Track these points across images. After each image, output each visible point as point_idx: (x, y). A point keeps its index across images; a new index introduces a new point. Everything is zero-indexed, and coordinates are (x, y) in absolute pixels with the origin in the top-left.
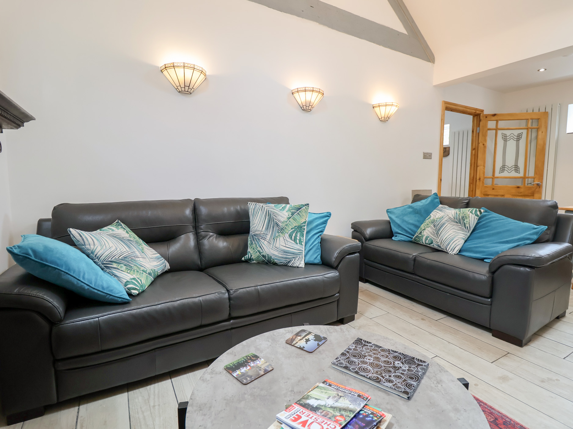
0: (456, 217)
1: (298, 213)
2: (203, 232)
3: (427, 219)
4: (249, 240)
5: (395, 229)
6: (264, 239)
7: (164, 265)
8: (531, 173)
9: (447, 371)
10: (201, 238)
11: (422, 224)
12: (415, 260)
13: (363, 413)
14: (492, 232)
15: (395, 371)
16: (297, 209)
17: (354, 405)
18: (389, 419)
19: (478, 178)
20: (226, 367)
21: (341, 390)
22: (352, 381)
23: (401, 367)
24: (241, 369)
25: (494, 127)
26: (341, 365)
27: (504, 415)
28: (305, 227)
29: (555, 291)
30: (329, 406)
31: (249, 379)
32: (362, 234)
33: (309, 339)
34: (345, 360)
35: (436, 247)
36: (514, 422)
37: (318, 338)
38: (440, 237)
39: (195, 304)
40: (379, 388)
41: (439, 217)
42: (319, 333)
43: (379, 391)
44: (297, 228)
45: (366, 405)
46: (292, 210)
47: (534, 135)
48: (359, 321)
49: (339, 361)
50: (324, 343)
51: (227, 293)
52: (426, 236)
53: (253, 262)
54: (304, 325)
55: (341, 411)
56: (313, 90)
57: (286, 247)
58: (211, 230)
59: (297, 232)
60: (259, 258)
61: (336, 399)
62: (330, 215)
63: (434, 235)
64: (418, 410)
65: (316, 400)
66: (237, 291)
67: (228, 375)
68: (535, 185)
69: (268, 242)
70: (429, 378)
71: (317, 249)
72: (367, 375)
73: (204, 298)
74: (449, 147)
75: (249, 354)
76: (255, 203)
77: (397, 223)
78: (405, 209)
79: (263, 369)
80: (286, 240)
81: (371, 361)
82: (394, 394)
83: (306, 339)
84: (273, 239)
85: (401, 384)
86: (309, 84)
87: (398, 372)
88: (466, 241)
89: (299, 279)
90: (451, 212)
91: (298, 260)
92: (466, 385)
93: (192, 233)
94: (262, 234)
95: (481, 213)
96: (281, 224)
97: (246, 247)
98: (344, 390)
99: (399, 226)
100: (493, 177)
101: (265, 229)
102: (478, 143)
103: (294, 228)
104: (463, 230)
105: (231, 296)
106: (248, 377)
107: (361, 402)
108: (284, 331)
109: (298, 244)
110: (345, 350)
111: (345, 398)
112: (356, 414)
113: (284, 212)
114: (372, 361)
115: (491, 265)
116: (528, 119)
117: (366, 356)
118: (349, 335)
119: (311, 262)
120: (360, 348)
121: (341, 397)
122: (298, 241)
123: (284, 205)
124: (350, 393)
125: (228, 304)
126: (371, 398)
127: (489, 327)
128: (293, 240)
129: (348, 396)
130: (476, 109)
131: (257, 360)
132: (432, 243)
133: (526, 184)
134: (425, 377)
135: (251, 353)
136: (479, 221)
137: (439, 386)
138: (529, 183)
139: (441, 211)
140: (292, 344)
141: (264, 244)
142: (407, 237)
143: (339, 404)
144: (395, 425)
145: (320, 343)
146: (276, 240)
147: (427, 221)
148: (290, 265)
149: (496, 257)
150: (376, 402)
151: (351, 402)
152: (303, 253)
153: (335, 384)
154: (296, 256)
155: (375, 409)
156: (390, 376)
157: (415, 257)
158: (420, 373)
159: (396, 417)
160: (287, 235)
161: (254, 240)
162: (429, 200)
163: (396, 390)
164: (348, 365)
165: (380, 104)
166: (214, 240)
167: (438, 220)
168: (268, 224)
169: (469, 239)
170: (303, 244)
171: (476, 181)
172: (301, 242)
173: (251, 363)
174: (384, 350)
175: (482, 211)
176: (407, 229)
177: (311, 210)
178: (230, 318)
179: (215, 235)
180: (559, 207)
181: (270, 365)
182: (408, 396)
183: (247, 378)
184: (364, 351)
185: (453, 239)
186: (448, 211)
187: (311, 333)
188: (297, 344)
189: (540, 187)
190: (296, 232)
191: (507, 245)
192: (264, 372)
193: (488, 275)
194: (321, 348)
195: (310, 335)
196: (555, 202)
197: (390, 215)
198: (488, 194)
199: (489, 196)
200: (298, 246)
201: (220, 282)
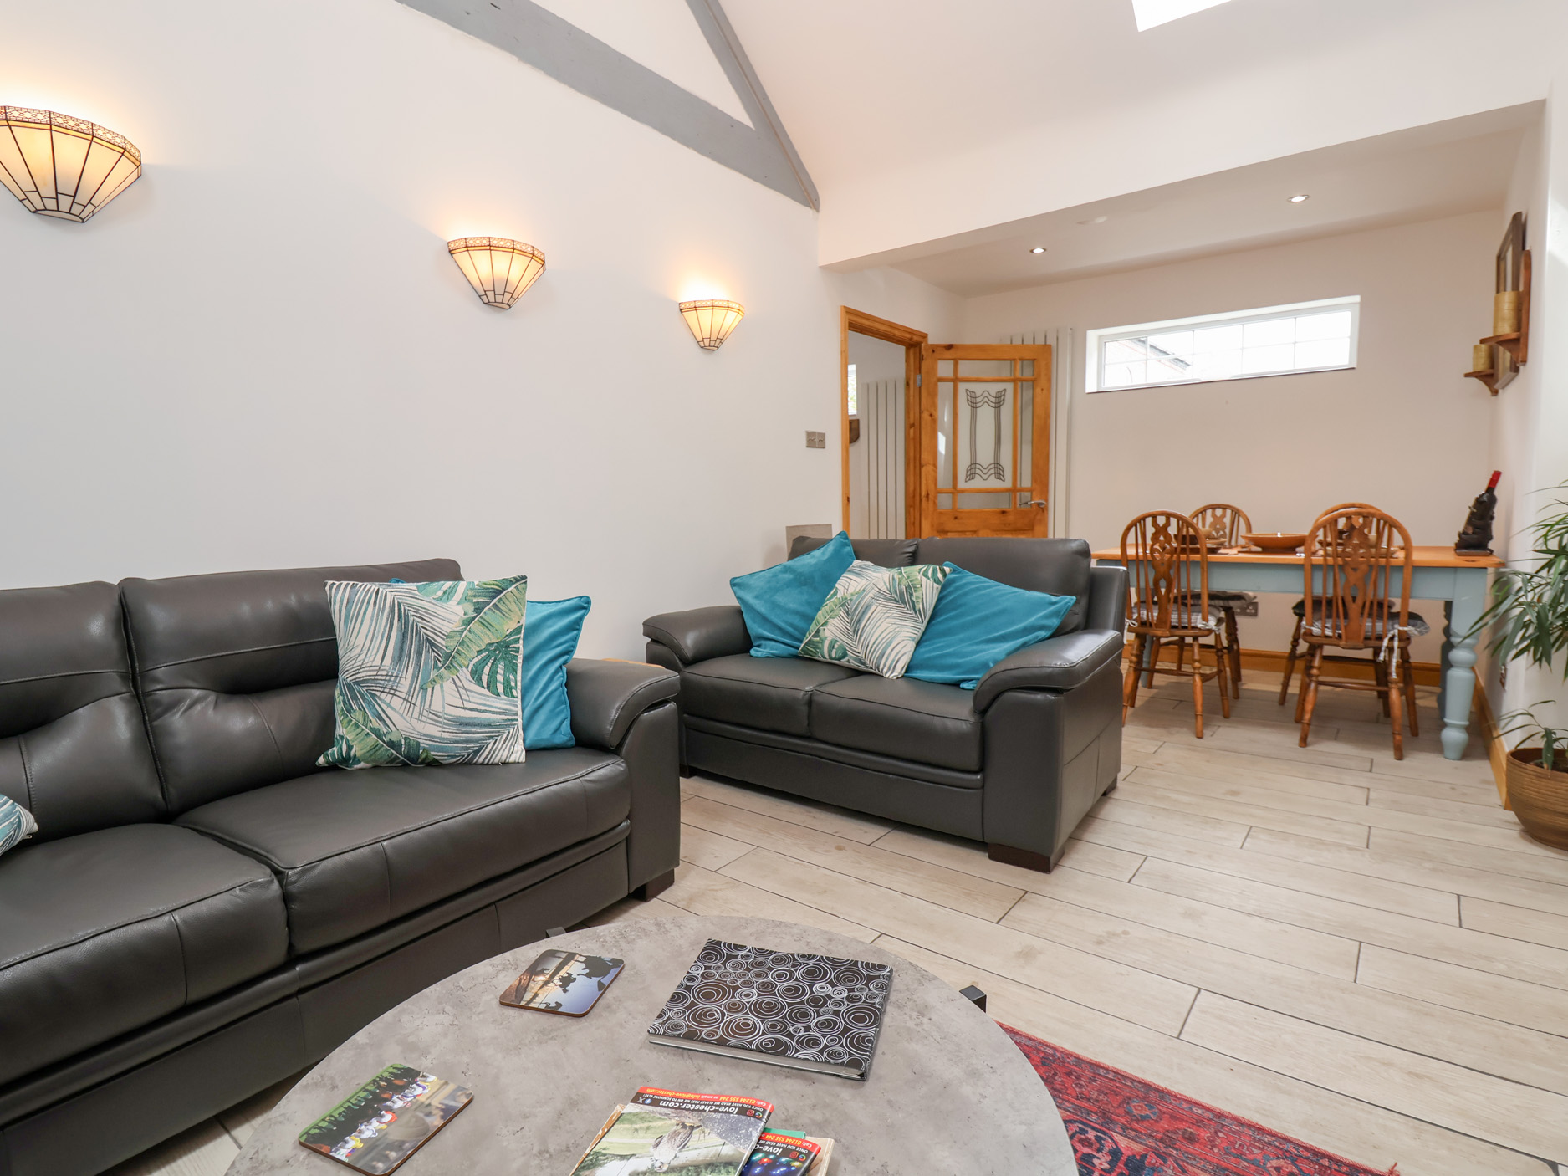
0: (894, 587)
1: (495, 604)
2: (164, 692)
3: (831, 598)
4: (338, 697)
5: (754, 628)
6: (392, 692)
7: (12, 823)
8: (1026, 481)
9: (935, 978)
10: (159, 710)
11: (818, 609)
12: (810, 702)
13: (761, 1160)
14: (969, 618)
15: (817, 1011)
16: (491, 594)
17: (733, 1144)
18: (827, 1152)
19: (924, 493)
20: (305, 1137)
21: (689, 1109)
22: (713, 1070)
23: (829, 996)
24: (363, 1127)
25: (950, 375)
26: (675, 1033)
27: (1040, 1043)
28: (520, 645)
29: (1098, 737)
30: (665, 1168)
31: (393, 1155)
32: (676, 649)
33: (570, 975)
34: (684, 1012)
35: (854, 664)
36: (1061, 1052)
37: (596, 967)
38: (863, 639)
39: (156, 940)
40: (784, 1069)
41: (857, 591)
42: (596, 951)
43: (787, 1077)
44: (495, 650)
45: (765, 1131)
46: (475, 596)
47: (1028, 395)
48: (686, 883)
49: (667, 1020)
50: (615, 978)
51: (276, 881)
52: (829, 639)
53: (355, 767)
54: (548, 937)
55: (701, 1171)
56: (514, 249)
57: (467, 709)
58: (194, 680)
59: (494, 661)
60: (378, 753)
61: (679, 1140)
62: (588, 602)
63: (847, 635)
64: (889, 1102)
65: (624, 1162)
66: (314, 866)
67: (317, 1161)
68: (1035, 507)
69: (404, 699)
70: (899, 1007)
71: (559, 703)
72: (751, 1042)
73: (189, 910)
74: (858, 420)
75: (381, 1070)
76: (351, 583)
77: (758, 613)
78: (775, 576)
79: (437, 1108)
80: (464, 688)
81: (752, 999)
82: (824, 1076)
83: (562, 979)
84: (421, 688)
85: (839, 1042)
86: (501, 232)
87: (825, 1012)
88: (918, 645)
89: (514, 799)
90: (882, 577)
91: (504, 743)
92: (981, 1003)
93: (120, 699)
94: (383, 678)
95: (945, 575)
96: (443, 642)
97: (328, 722)
98: (697, 1107)
99: (765, 620)
100: (955, 491)
101: (393, 660)
102: (921, 412)
103: (485, 650)
104: (910, 619)
105: (293, 889)
106: (391, 1150)
107: (751, 1129)
108: (490, 969)
109: (503, 696)
110: (678, 984)
111: (706, 1130)
112: (744, 1166)
113: (452, 604)
114: (755, 998)
115: (977, 695)
116: (1014, 360)
117: (738, 988)
118: (682, 937)
119: (543, 744)
120: (719, 967)
121: (692, 1128)
122: (500, 688)
123: (449, 584)
124: (715, 1111)
125: (281, 918)
126: (773, 1108)
127: (981, 840)
128: (485, 686)
129: (711, 1119)
130: (912, 332)
131: (414, 1085)
132: (845, 655)
133: (1018, 506)
134: (889, 1008)
135: (388, 1064)
136: (941, 595)
137: (925, 1020)
138: (1023, 501)
139: (858, 574)
140: (523, 1003)
141: (392, 708)
142: (787, 647)
143: (690, 1152)
144: (844, 1164)
145: (606, 980)
146: (430, 690)
147: (830, 603)
148: (481, 760)
149: (987, 677)
150: (783, 1113)
151: (725, 1138)
152: (517, 720)
153: (670, 1094)
154: (499, 732)
155: (790, 1138)
156: (808, 1029)
157: (811, 695)
158: (877, 1001)
159: (842, 1140)
160: (465, 674)
161: (355, 698)
162: (829, 549)
163: (829, 1063)
164: (695, 1026)
165: (698, 304)
166: (210, 712)
167: (854, 597)
168: (399, 645)
169: (924, 638)
170: (515, 693)
171: (921, 500)
172: (511, 689)
173: (395, 1098)
174: (782, 959)
175: (947, 569)
176: (783, 625)
177: (532, 594)
178: (293, 959)
179: (212, 697)
180: (1092, 553)
181: (460, 1088)
182: (859, 1073)
183: (387, 1152)
184: (728, 973)
185: (890, 643)
186: (874, 574)
187: (575, 954)
188: (538, 1000)
189: (1043, 511)
190: (491, 661)
191: (1002, 644)
192: (442, 1117)
193: (972, 720)
194: (609, 995)
195: (573, 962)
196: (1085, 542)
197: (741, 593)
198: (947, 528)
199: (949, 534)
200: (502, 703)
201: (244, 848)
